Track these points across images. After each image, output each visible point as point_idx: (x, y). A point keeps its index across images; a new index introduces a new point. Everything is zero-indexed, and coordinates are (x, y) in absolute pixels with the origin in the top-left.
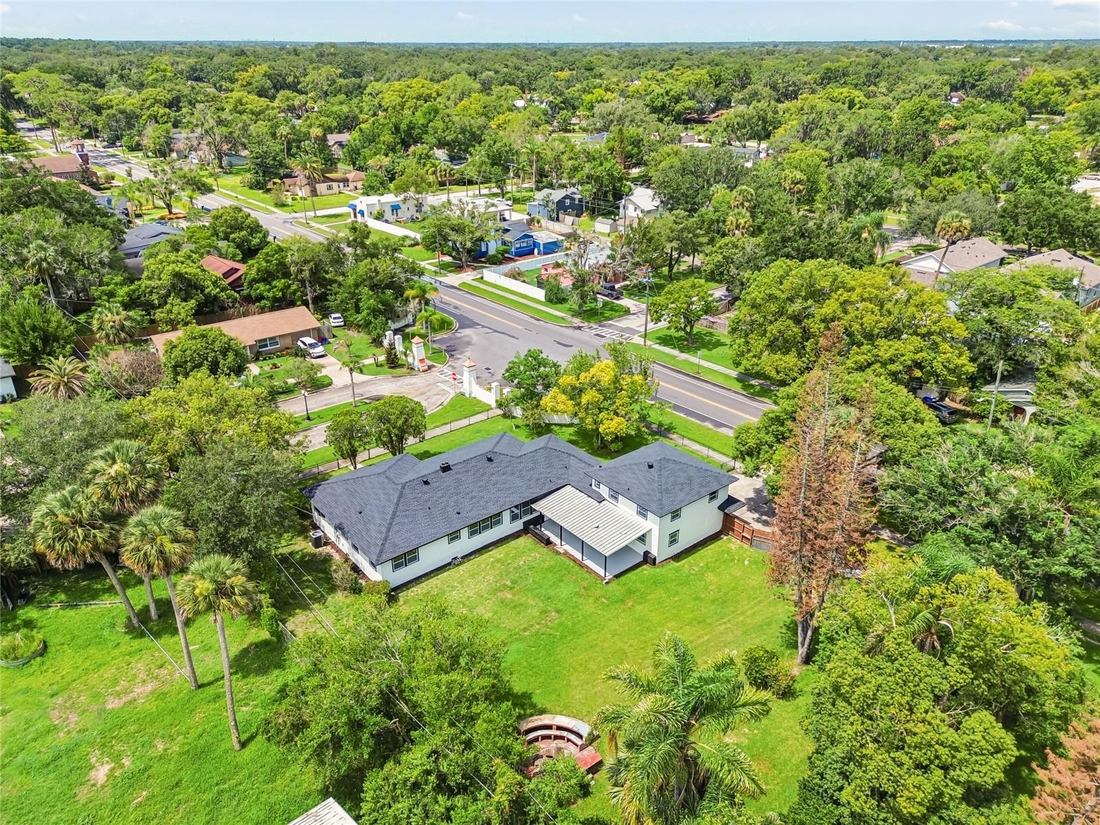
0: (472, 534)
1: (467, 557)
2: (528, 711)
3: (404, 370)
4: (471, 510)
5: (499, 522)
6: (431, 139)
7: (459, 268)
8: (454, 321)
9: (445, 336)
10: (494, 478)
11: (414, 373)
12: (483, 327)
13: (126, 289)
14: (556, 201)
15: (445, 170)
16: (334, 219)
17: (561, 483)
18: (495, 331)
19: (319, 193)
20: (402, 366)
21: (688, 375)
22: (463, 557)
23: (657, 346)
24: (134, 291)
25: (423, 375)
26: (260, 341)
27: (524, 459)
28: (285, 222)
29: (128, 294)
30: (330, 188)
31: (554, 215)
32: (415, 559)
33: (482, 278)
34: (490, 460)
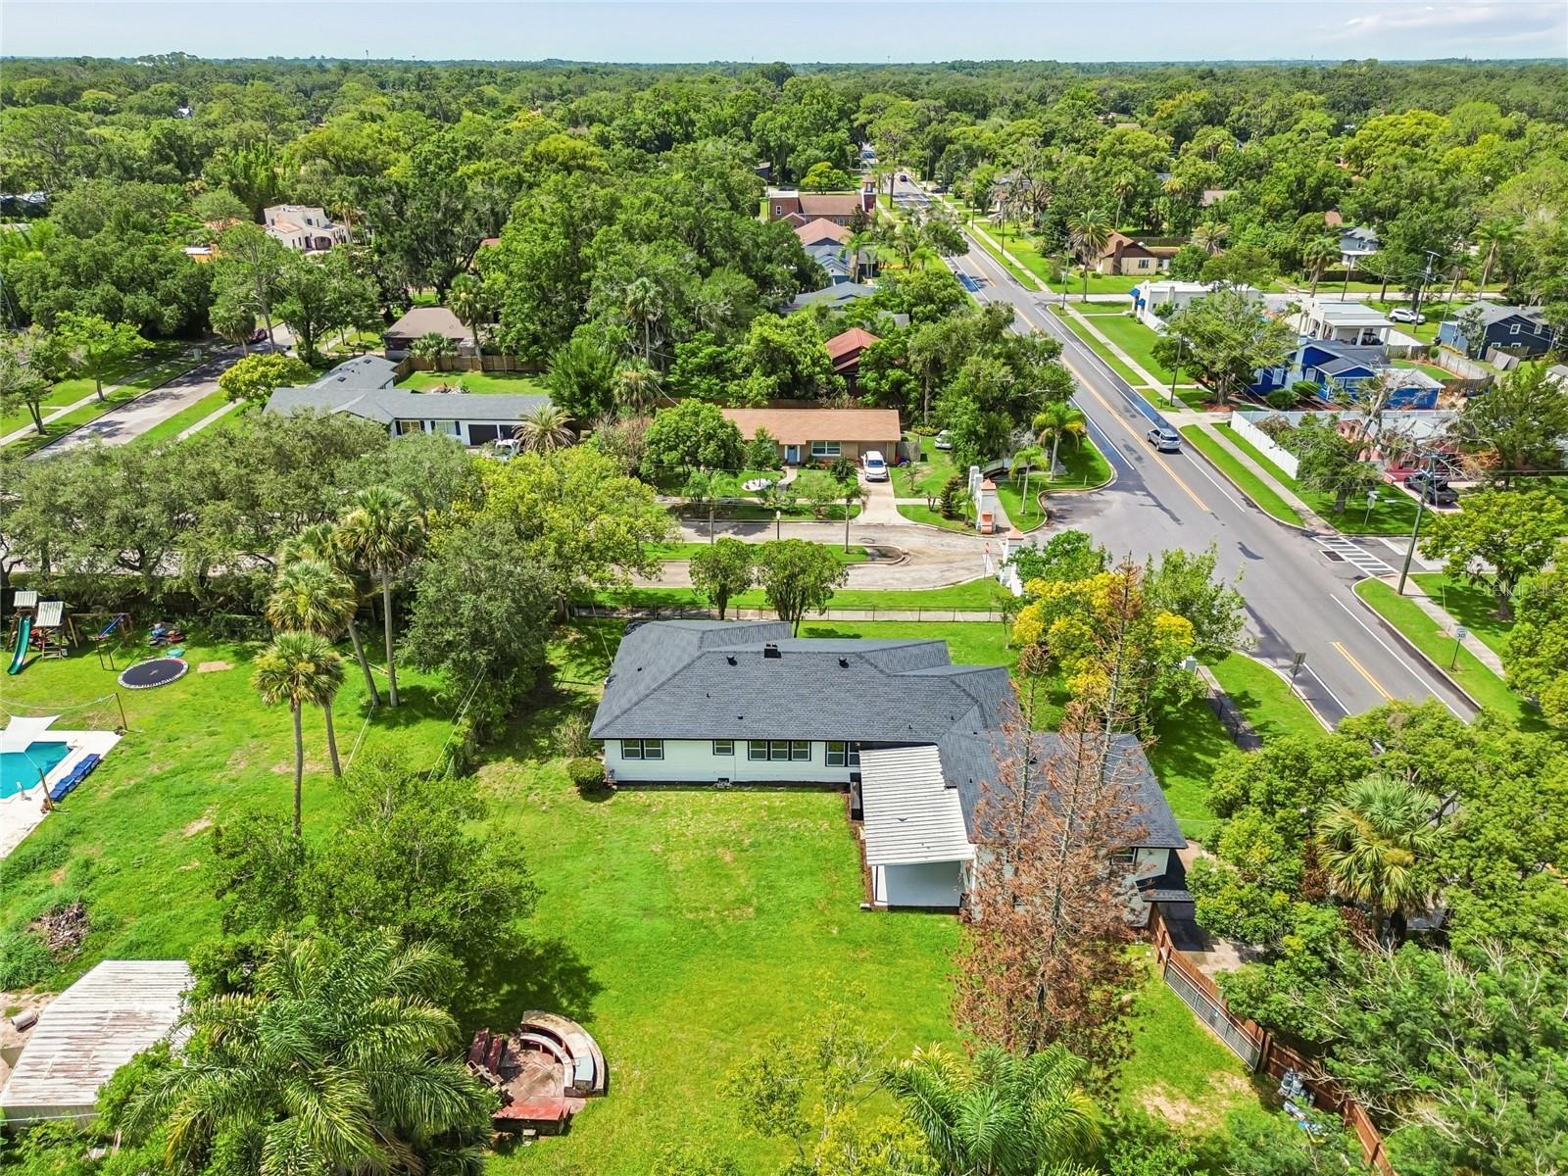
0: (754, 755)
1: (740, 785)
2: (574, 1008)
3: (961, 524)
4: (760, 721)
5: (804, 755)
6: (1349, 204)
7: (1209, 403)
8: (1114, 473)
9: (1074, 494)
10: (828, 691)
11: (972, 532)
12: (1149, 494)
13: (712, 349)
14: (1487, 323)
15: (1317, 253)
16: (1107, 308)
17: (926, 737)
18: (1159, 505)
19: (1124, 270)
20: (961, 517)
21: (1428, 666)
22: (735, 784)
23: (1424, 603)
24: (720, 354)
25: (980, 537)
26: (817, 443)
27: (897, 682)
28: (1039, 304)
29: (711, 357)
30: (1143, 265)
31: (1477, 348)
32: (658, 754)
33: (1229, 424)
34: (844, 664)
